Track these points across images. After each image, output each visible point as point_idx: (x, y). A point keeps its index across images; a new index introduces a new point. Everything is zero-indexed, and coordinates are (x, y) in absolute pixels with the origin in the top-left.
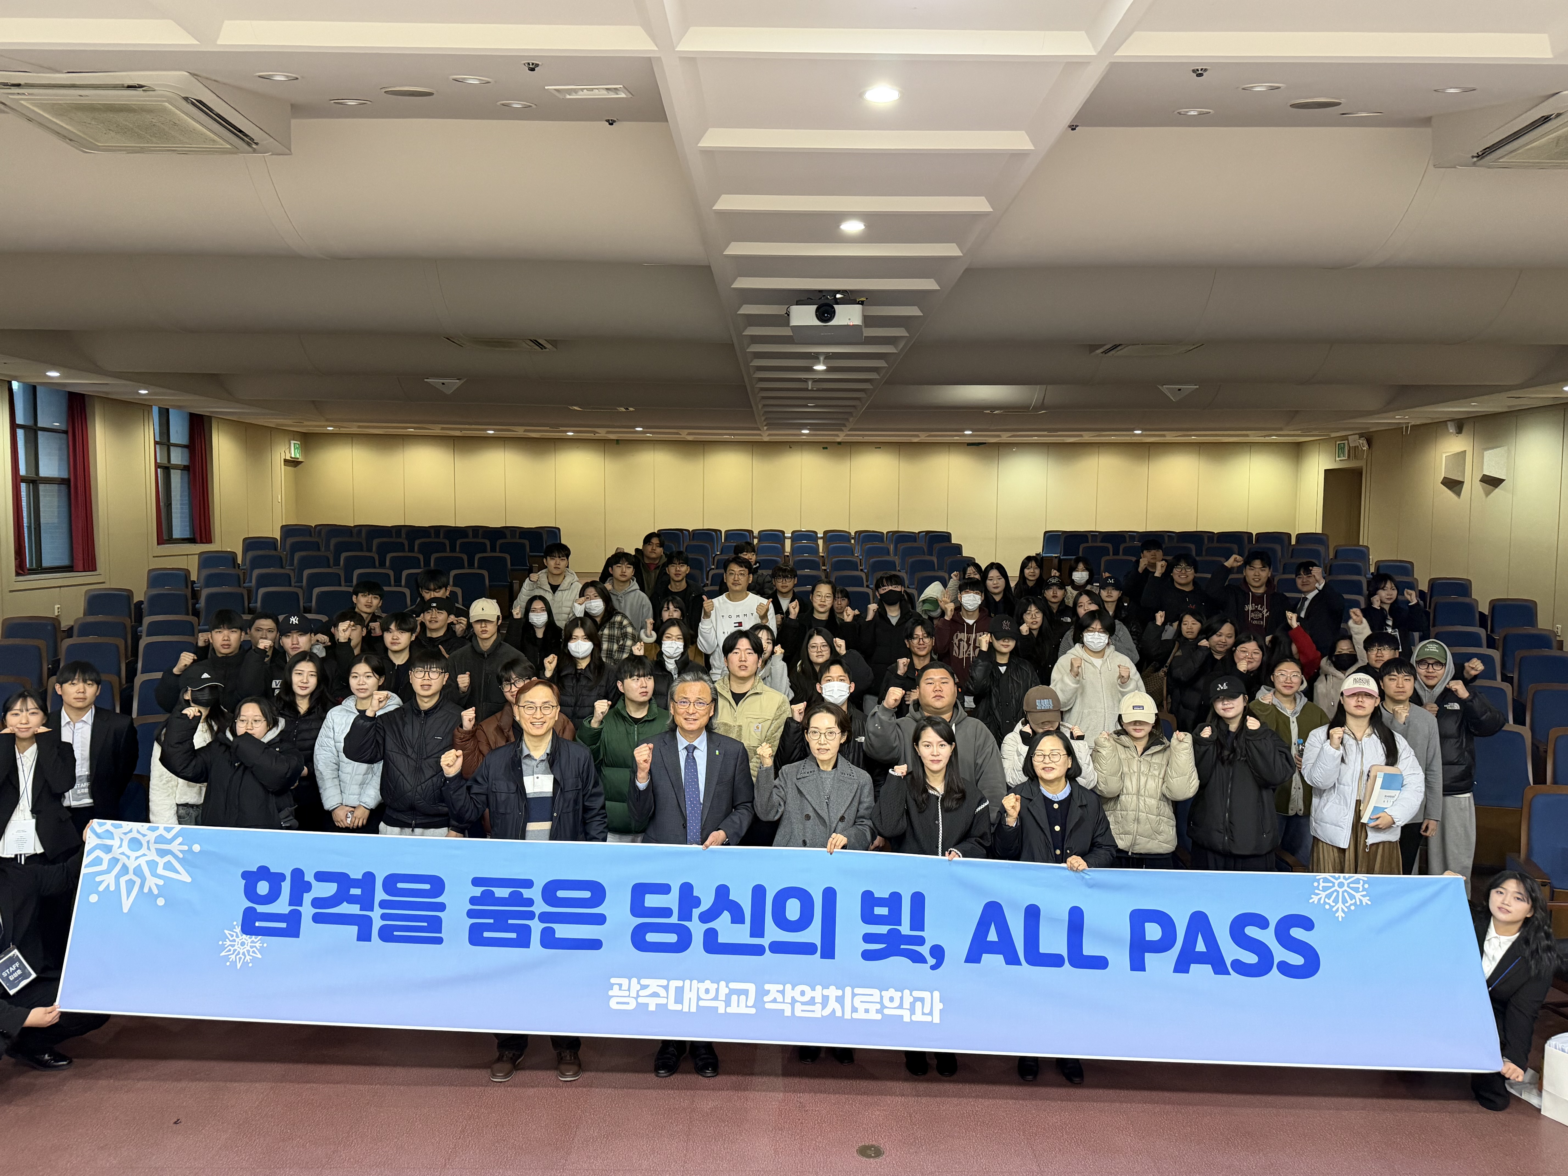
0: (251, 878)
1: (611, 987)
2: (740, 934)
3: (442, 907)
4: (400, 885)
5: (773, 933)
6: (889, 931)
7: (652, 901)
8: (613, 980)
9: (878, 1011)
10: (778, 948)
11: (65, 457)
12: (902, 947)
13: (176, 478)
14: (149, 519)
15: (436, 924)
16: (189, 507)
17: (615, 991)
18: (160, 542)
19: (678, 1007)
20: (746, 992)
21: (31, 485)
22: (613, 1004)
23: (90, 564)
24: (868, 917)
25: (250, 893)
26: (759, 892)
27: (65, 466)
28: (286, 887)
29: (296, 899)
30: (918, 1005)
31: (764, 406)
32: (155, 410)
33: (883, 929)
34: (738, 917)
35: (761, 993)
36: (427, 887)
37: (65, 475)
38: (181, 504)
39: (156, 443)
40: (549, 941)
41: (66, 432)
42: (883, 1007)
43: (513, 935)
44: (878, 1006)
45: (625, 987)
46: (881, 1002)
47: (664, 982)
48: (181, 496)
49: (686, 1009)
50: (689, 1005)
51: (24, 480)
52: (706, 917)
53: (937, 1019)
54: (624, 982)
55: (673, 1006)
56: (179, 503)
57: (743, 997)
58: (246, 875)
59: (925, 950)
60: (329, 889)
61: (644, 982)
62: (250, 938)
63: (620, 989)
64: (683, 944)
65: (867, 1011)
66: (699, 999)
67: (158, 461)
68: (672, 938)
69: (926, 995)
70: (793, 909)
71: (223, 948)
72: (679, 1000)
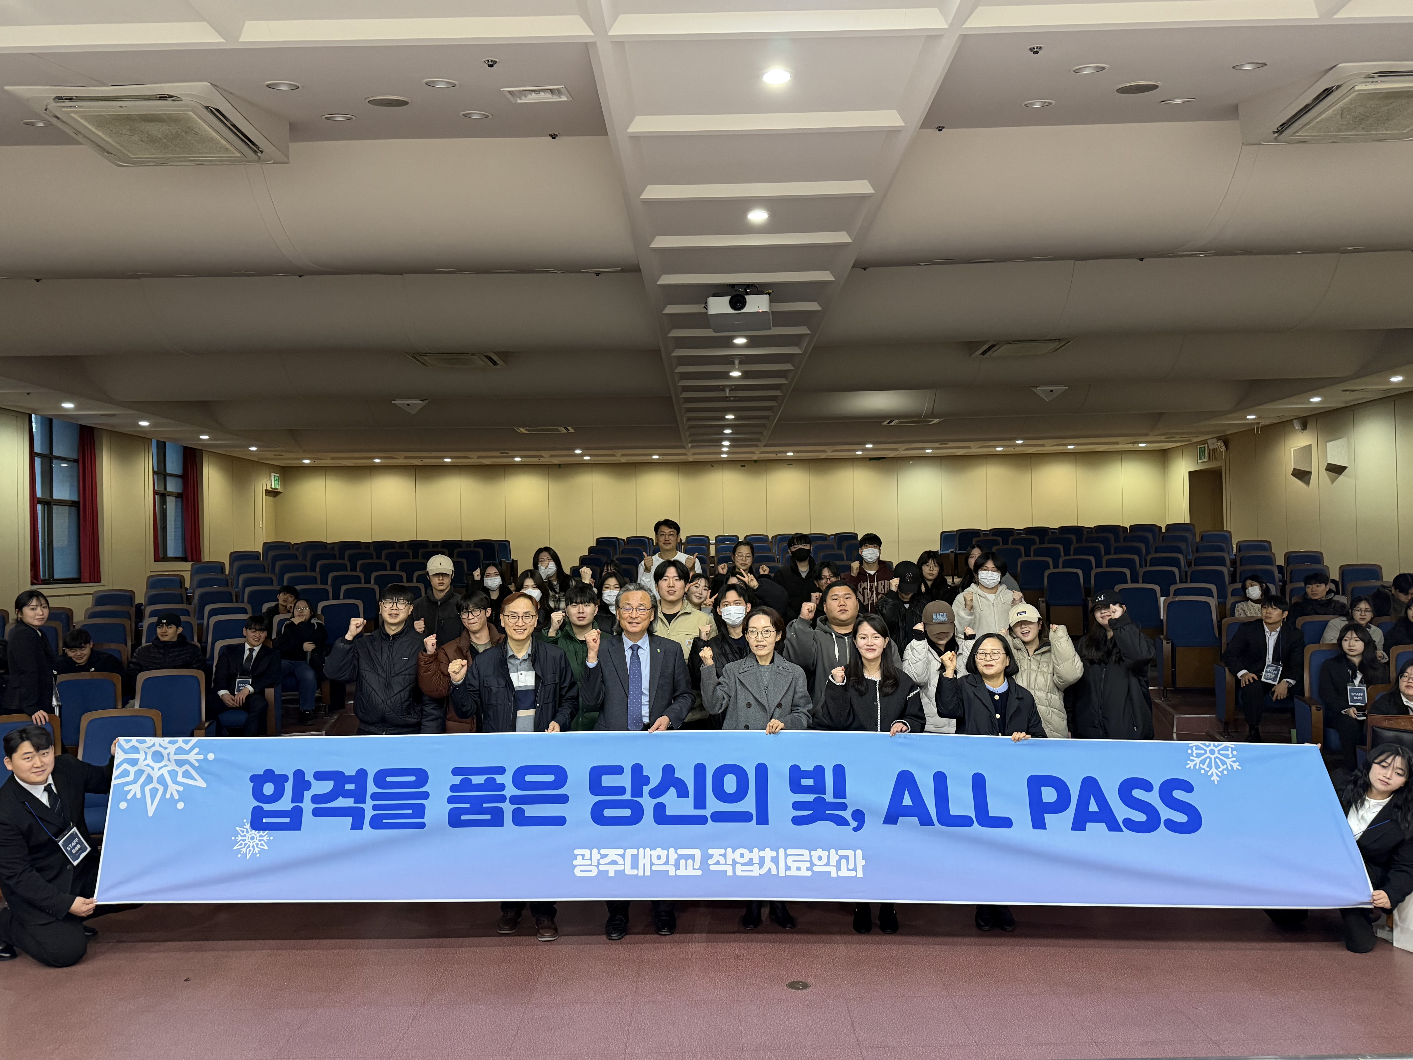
0: (258, 781)
1: (575, 857)
2: (685, 807)
3: (426, 796)
4: (389, 779)
5: (714, 805)
6: (815, 799)
7: (607, 781)
8: (576, 852)
9: (808, 869)
10: (719, 817)
11: (76, 483)
12: (827, 812)
13: (171, 504)
14: (148, 538)
15: (420, 811)
16: (182, 531)
17: (579, 861)
18: (157, 559)
19: (634, 872)
20: (692, 857)
21: (46, 506)
22: (578, 872)
23: (95, 577)
24: (796, 787)
25: (258, 794)
26: (700, 770)
27: (75, 489)
28: (289, 787)
29: (298, 797)
30: (844, 862)
31: (689, 419)
32: (154, 443)
33: (810, 798)
34: (683, 793)
35: (706, 857)
36: (413, 778)
37: (75, 498)
38: (175, 528)
39: (154, 473)
40: (520, 819)
41: (76, 461)
42: (813, 864)
43: (488, 817)
44: (808, 865)
45: (587, 857)
46: (811, 861)
47: (621, 851)
48: (175, 521)
49: (641, 874)
50: (644, 869)
51: (40, 501)
52: (655, 793)
53: (860, 874)
54: (587, 852)
55: (629, 872)
56: (173, 526)
57: (690, 861)
58: (253, 778)
59: (847, 815)
60: (326, 787)
61: (603, 851)
62: (258, 833)
63: (583, 859)
64: (636, 817)
65: (799, 869)
66: (652, 864)
67: (156, 488)
68: (626, 812)
69: (850, 853)
70: (730, 784)
71: (236, 842)
72: (635, 865)
